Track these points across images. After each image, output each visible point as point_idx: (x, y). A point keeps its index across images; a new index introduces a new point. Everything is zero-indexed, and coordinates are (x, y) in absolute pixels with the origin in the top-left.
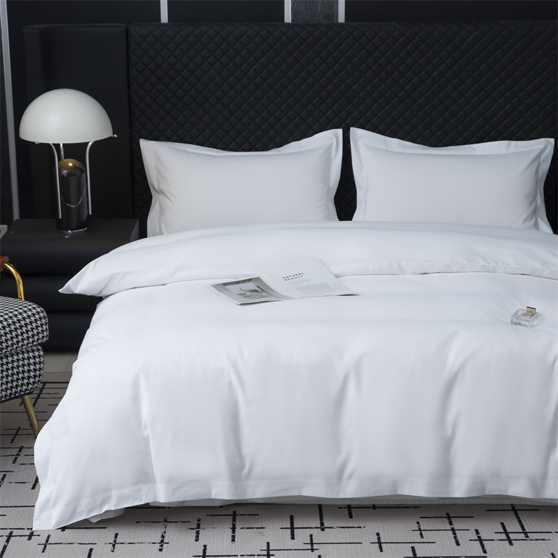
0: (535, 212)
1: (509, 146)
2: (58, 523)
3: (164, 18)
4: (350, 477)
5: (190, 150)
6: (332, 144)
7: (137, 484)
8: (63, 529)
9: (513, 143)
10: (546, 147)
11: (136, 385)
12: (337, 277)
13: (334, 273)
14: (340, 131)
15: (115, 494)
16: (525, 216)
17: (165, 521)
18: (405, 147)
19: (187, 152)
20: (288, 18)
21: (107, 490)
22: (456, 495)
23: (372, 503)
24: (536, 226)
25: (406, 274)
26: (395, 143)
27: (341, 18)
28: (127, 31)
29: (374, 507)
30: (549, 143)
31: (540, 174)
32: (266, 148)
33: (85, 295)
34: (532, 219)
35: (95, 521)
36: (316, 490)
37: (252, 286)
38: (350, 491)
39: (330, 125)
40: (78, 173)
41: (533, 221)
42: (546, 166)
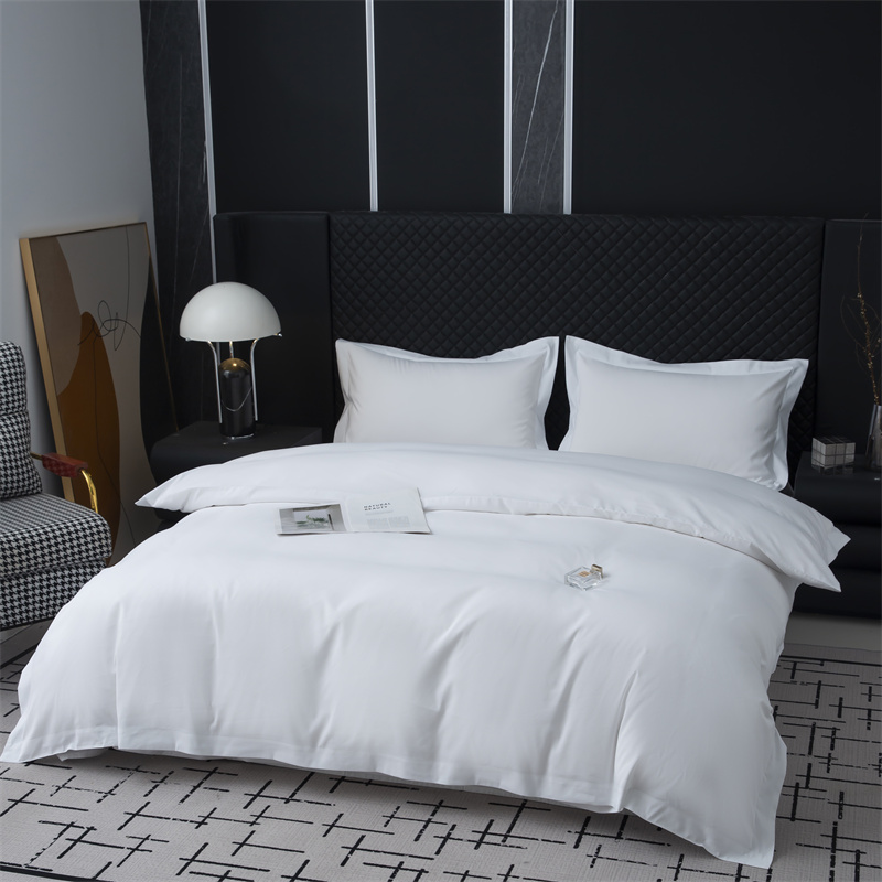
0: (770, 448)
1: (751, 366)
2: (25, 756)
3: (374, 206)
4: (325, 745)
5: (389, 354)
6: (544, 355)
7: (98, 725)
8: (28, 764)
9: (757, 362)
10: (795, 370)
11: (115, 615)
12: (425, 510)
13: (426, 505)
14: (556, 340)
15: (78, 732)
16: (753, 452)
17: (136, 770)
18: (629, 361)
19: (384, 355)
20: (508, 208)
21: (71, 727)
22: (440, 782)
23: (369, 778)
24: (769, 464)
25: (509, 513)
26: (618, 356)
27: (567, 209)
28: (329, 219)
29: (369, 783)
30: (801, 365)
31: (784, 401)
32: (475, 355)
33: (167, 510)
34: (764, 456)
35: (62, 759)
36: (286, 756)
37: (323, 514)
38: (323, 761)
39: (546, 332)
40: (241, 374)
41: (765, 459)
42: (794, 392)
